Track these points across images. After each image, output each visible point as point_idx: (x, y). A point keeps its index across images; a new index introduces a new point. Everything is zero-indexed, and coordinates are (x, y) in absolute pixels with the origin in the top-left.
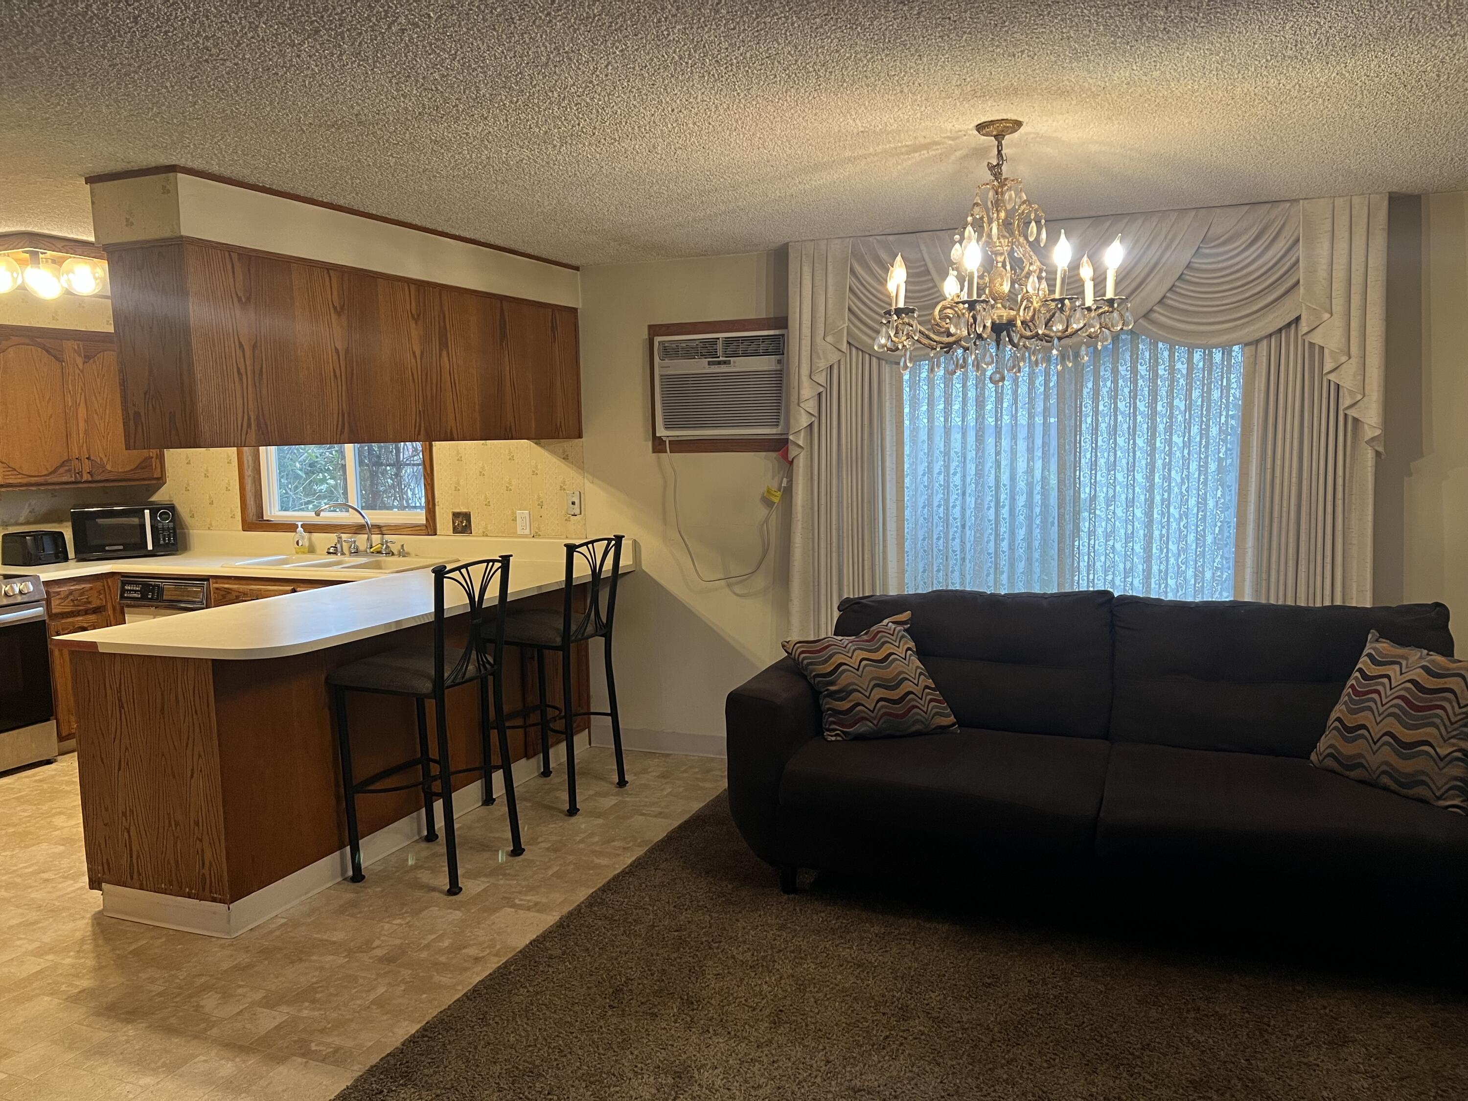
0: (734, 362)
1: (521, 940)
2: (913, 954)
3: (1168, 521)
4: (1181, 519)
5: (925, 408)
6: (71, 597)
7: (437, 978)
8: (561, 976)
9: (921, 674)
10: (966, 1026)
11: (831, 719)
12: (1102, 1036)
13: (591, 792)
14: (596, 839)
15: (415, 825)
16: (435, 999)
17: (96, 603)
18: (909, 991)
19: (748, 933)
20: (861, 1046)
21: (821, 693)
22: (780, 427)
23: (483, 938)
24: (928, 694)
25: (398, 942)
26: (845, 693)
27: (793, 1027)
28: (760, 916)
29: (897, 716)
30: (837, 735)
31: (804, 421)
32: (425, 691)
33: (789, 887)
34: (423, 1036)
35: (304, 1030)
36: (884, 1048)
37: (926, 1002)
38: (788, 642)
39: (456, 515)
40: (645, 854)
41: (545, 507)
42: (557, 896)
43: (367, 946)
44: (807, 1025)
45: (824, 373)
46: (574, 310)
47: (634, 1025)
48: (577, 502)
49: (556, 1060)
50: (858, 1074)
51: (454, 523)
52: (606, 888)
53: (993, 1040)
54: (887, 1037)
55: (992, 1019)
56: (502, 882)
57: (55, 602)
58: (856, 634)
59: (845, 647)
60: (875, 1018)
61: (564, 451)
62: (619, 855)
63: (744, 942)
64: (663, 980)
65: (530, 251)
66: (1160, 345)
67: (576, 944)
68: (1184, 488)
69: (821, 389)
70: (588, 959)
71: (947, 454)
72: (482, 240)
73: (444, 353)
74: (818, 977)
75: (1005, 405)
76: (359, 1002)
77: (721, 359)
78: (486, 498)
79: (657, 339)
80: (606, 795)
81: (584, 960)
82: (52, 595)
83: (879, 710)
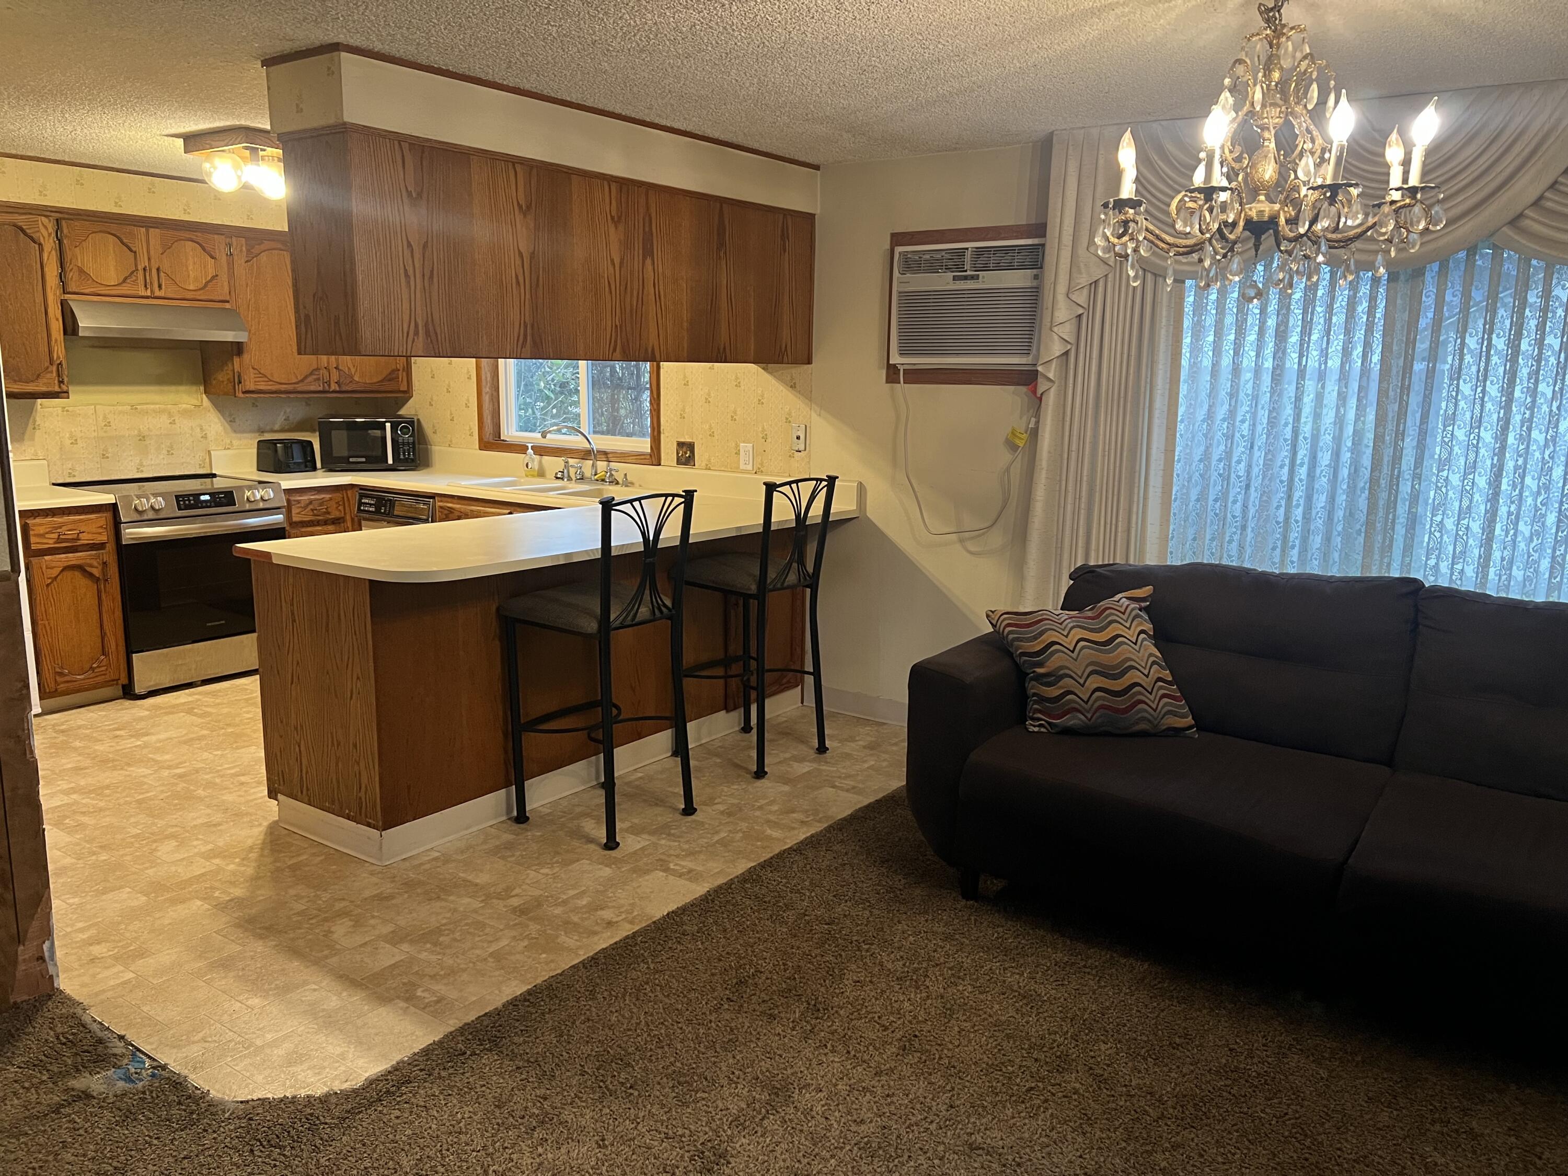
0: (983, 277)
1: (659, 910)
2: (1094, 993)
3: (1521, 494)
4: (1539, 493)
5: (1211, 338)
6: (311, 507)
7: (563, 938)
8: (687, 956)
9: (1154, 663)
10: (1133, 1093)
11: (1035, 706)
12: (1306, 1135)
13: (787, 755)
14: (775, 808)
15: (593, 770)
16: (552, 961)
17: (335, 514)
18: (1075, 1038)
19: (905, 939)
20: (997, 1094)
21: (1028, 674)
22: (1031, 356)
23: (622, 902)
24: (1161, 688)
25: (537, 893)
26: (1054, 678)
27: (924, 1058)
28: (927, 921)
29: (1117, 711)
30: (1041, 726)
31: (1057, 349)
32: (589, 631)
33: (970, 892)
34: (525, 1000)
35: (417, 973)
36: (1023, 1102)
37: (1092, 1053)
38: (993, 612)
39: (680, 445)
40: (821, 831)
41: (769, 440)
42: (715, 866)
43: (507, 893)
44: (940, 1058)
45: (1085, 291)
46: (811, 217)
47: (747, 1024)
48: (802, 437)
49: (651, 1050)
50: (982, 1128)
51: (678, 453)
52: (767, 864)
53: (1162, 1117)
54: (1032, 1089)
55: (1169, 1089)
56: (663, 842)
57: (295, 511)
58: (1080, 609)
59: (1061, 624)
60: (1024, 1063)
61: (792, 379)
62: (794, 829)
63: (899, 948)
64: (795, 978)
65: (756, 146)
66: (1534, 262)
67: (716, 922)
68: (1547, 453)
69: (1080, 311)
70: (723, 941)
71: (1233, 394)
72: (699, 133)
73: (649, 261)
74: (971, 1002)
75: (1314, 337)
76: (478, 952)
77: (969, 273)
78: (711, 428)
79: (899, 249)
80: (800, 760)
81: (718, 942)
82: (293, 503)
83: (1095, 701)
